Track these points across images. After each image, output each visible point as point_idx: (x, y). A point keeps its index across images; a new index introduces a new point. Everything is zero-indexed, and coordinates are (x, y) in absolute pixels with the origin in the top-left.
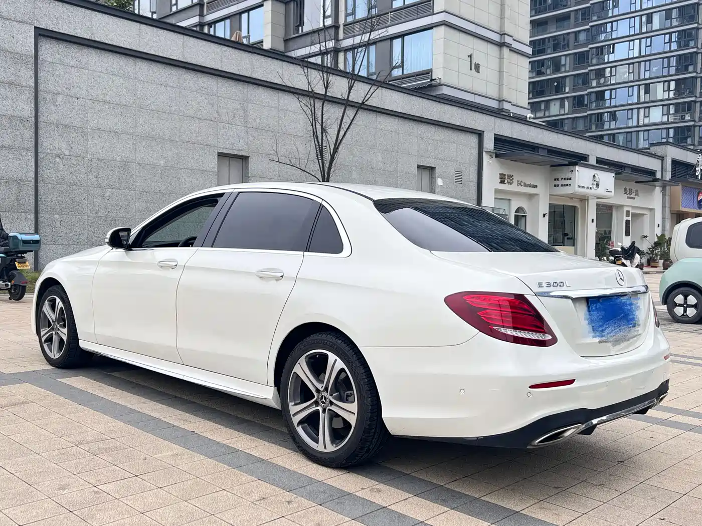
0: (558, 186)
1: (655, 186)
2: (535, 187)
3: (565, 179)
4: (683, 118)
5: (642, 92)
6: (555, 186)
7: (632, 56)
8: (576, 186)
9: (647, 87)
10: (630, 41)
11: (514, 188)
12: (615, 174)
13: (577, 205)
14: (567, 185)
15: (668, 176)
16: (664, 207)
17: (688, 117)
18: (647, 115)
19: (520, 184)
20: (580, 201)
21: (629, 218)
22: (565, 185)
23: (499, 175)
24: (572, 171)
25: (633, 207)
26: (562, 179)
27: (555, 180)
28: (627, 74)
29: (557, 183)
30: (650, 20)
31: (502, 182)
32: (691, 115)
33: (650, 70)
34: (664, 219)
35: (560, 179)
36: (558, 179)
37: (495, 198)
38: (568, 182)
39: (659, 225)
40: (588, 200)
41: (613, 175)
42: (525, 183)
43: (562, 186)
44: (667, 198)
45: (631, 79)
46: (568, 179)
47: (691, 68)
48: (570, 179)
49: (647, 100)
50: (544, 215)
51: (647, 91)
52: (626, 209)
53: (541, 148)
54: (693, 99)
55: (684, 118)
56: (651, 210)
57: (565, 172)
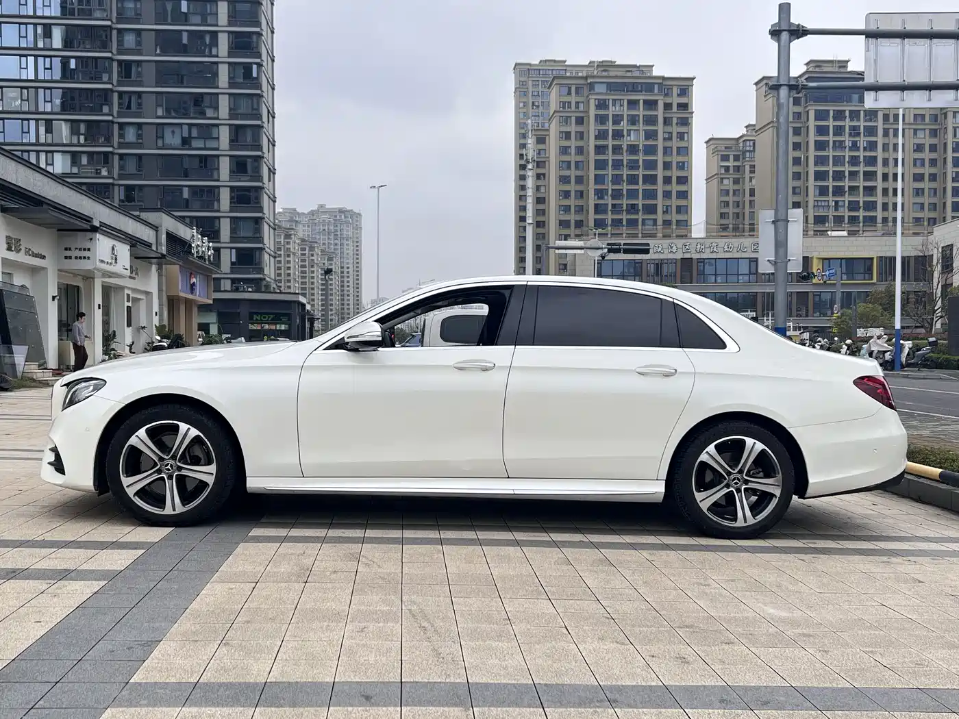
0: (70, 258)
1: (151, 263)
2: (43, 257)
3: (80, 250)
4: (98, 172)
5: (42, 130)
6: (66, 258)
7: (25, 78)
8: (98, 260)
9: (49, 123)
10: (21, 56)
11: (21, 257)
12: (131, 247)
13: (81, 285)
14: (85, 258)
15: (164, 250)
16: (160, 290)
17: (104, 173)
18: (50, 162)
19: (28, 252)
20: (84, 279)
21: (130, 304)
22: (80, 258)
23: (5, 239)
24: (91, 239)
25: (134, 290)
26: (76, 249)
27: (66, 249)
28: (19, 101)
29: (68, 253)
30: (48, 34)
31: (9, 249)
32: (108, 169)
33: (51, 101)
34: (161, 305)
35: (73, 249)
36: (70, 249)
37: (3, 273)
38: (86, 254)
39: (156, 313)
40: (93, 278)
41: (129, 247)
42: (33, 252)
43: (76, 258)
44: (164, 278)
45: (25, 108)
46: (85, 250)
47: (106, 109)
48: (89, 250)
49: (49, 141)
50: (54, 298)
51: (49, 130)
52: (127, 291)
53: (47, 203)
54: (110, 149)
55: (100, 173)
56: (148, 294)
57: (80, 240)
